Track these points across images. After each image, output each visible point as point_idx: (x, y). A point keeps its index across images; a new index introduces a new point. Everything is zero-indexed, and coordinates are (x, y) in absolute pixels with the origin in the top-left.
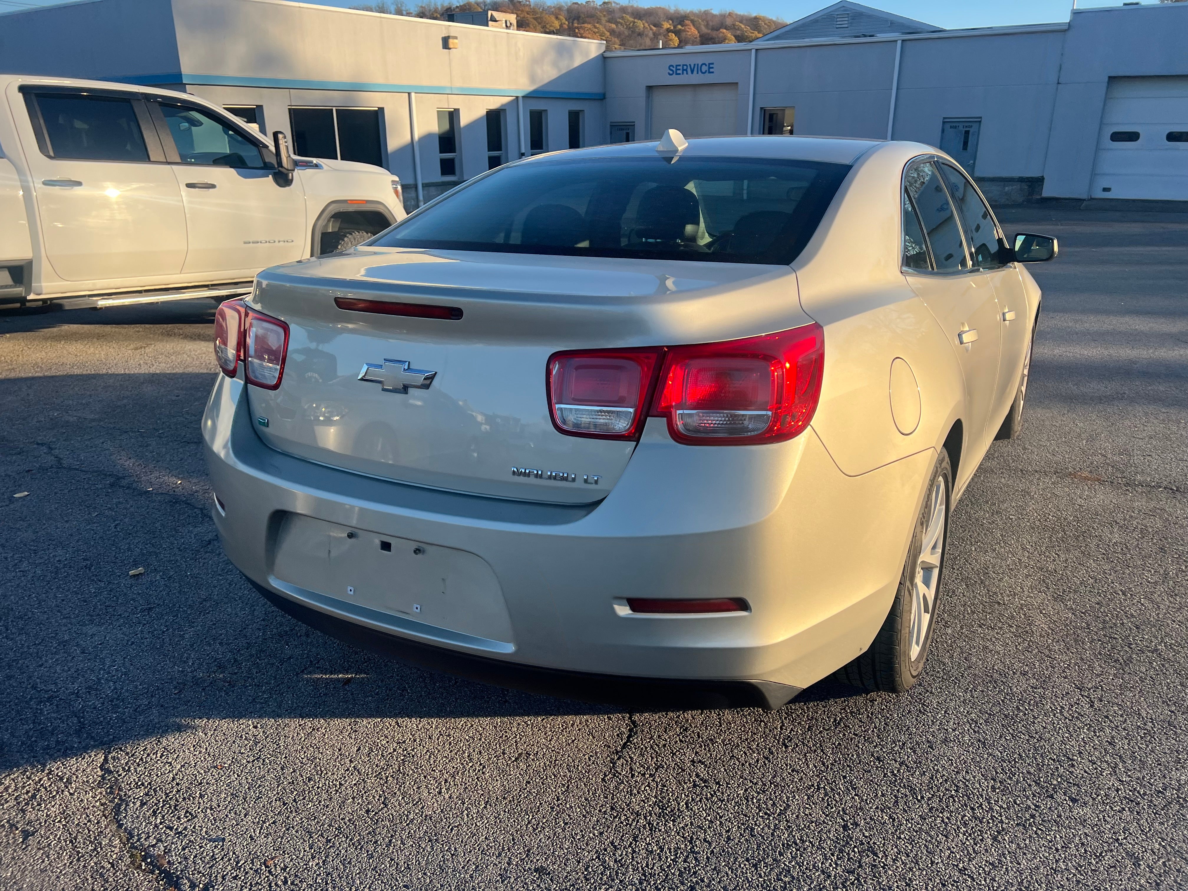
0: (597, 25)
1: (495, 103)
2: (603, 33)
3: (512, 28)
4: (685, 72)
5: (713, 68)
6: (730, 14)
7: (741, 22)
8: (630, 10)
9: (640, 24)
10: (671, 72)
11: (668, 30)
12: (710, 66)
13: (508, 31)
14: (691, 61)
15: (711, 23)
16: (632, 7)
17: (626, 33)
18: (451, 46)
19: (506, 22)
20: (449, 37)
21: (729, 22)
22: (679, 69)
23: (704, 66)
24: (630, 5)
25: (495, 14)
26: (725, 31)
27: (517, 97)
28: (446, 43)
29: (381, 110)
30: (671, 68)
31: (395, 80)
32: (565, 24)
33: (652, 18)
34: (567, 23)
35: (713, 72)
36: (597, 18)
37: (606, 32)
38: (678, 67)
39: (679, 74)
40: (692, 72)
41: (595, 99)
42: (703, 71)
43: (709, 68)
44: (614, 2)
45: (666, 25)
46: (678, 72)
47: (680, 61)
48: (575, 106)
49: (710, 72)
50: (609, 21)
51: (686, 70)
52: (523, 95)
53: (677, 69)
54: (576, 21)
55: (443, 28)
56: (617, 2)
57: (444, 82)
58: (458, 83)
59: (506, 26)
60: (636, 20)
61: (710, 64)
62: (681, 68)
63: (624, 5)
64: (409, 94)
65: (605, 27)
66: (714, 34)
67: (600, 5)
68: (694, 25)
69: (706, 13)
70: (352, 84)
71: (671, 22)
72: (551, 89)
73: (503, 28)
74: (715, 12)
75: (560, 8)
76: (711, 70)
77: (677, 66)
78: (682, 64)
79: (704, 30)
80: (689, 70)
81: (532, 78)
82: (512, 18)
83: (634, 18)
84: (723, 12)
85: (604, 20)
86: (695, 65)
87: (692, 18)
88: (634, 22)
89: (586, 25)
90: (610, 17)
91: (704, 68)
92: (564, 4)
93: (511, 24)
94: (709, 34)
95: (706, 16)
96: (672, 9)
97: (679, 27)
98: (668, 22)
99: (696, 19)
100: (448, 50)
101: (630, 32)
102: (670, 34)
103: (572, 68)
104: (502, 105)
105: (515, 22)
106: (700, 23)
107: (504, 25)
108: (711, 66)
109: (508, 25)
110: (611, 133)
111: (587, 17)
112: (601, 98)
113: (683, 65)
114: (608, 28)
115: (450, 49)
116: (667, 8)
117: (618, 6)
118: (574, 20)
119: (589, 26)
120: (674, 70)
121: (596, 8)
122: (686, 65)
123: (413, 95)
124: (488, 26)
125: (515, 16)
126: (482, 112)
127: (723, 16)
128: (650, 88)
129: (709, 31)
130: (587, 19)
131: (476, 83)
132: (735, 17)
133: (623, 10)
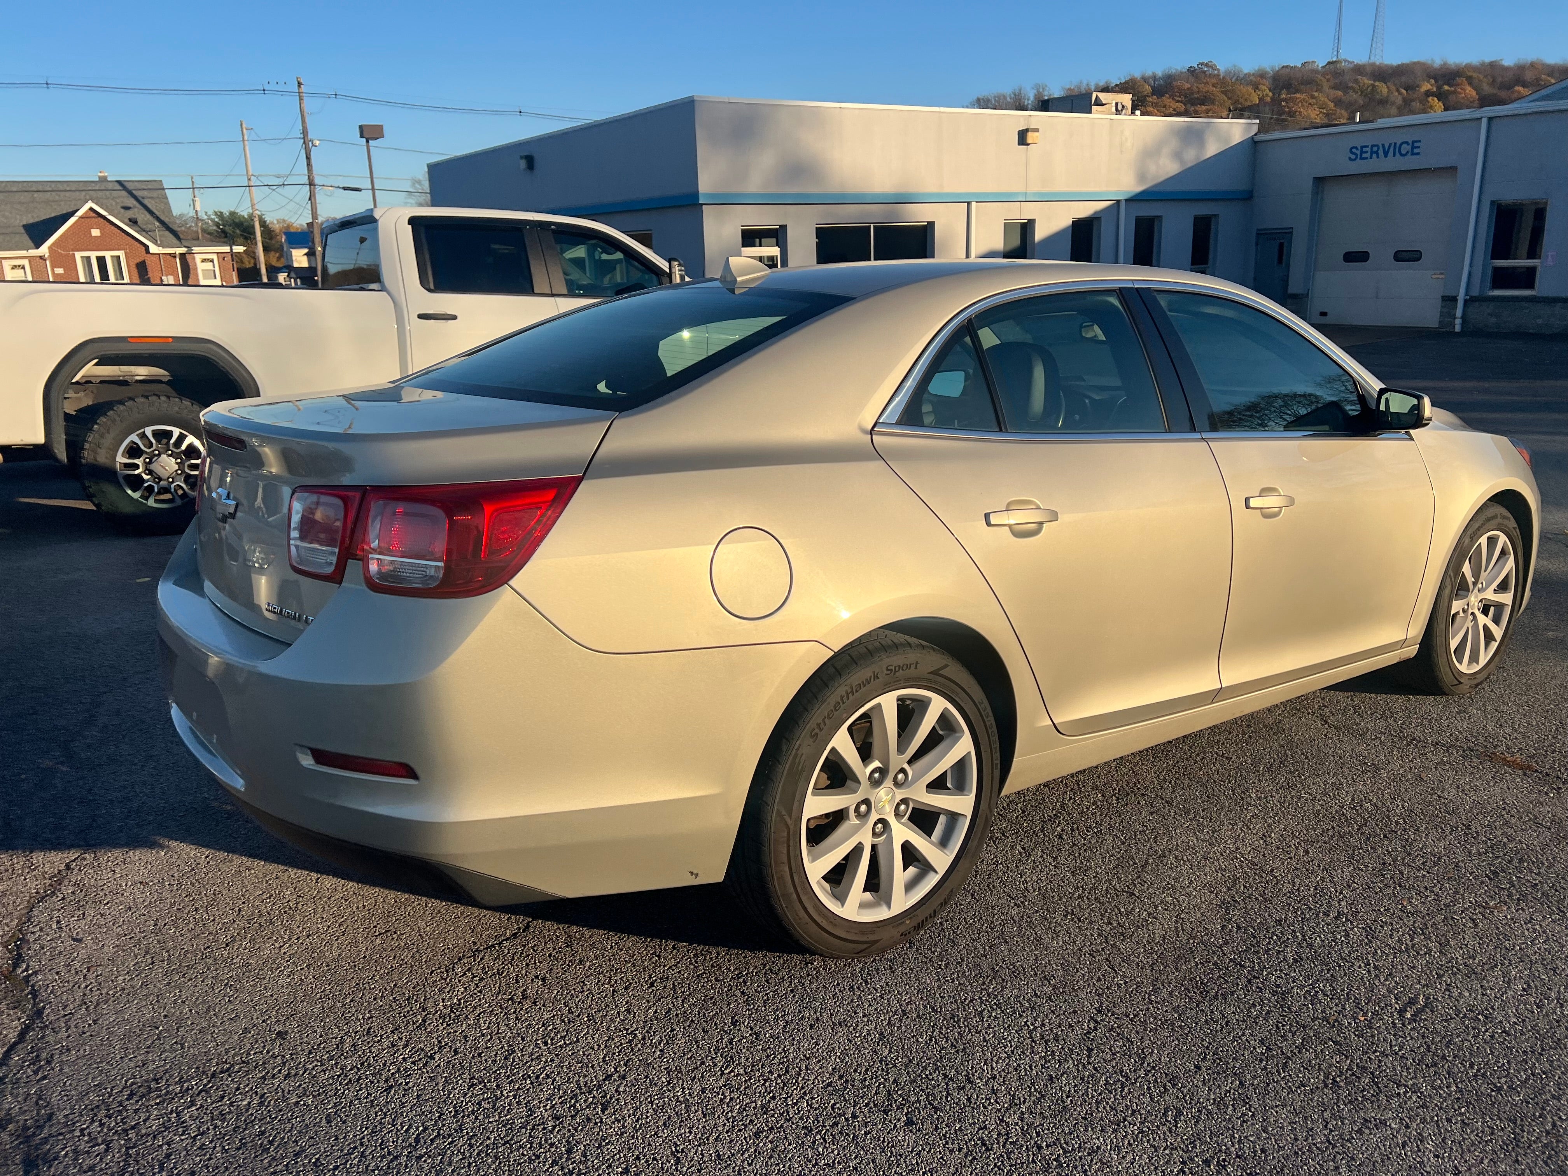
0: (1316, 94)
1: (1085, 210)
2: (1325, 103)
3: (1124, 112)
4: (1374, 156)
5: (1419, 147)
6: (1533, 65)
7: (1550, 74)
8: (1368, 70)
9: (1383, 89)
10: (1353, 157)
11: (1428, 94)
12: (1414, 145)
13: (1118, 117)
14: (1386, 139)
15: (1499, 80)
16: (1373, 64)
17: (1361, 102)
18: (1029, 141)
19: (1117, 104)
20: (1027, 130)
21: (1529, 76)
22: (1366, 152)
23: (1404, 146)
24: (1371, 61)
25: (1102, 96)
26: (1521, 89)
27: (1118, 201)
28: (1022, 138)
29: (931, 225)
30: (1354, 150)
31: (951, 187)
32: (1267, 95)
33: (1404, 79)
34: (1271, 94)
35: (1418, 154)
36: (1317, 85)
37: (1329, 103)
38: (1364, 149)
39: (1366, 158)
40: (1386, 154)
41: (1238, 199)
42: (1403, 152)
43: (1413, 148)
44: (1345, 61)
45: (1426, 86)
46: (1364, 155)
47: (1369, 140)
48: (1204, 210)
49: (1413, 154)
50: (1335, 87)
51: (1377, 153)
52: (1126, 197)
53: (1362, 152)
54: (1284, 91)
55: (1022, 119)
56: (1350, 60)
57: (1015, 187)
58: (1035, 187)
59: (1117, 109)
60: (1377, 84)
61: (1413, 142)
62: (1368, 149)
63: (1360, 63)
64: (969, 203)
65: (1328, 97)
66: (1503, 94)
67: (1324, 67)
68: (1470, 84)
69: (1493, 65)
70: (896, 195)
71: (1433, 81)
72: (1168, 189)
73: (1112, 114)
74: (1508, 62)
75: (1262, 75)
76: (1416, 151)
77: (1362, 147)
78: (1370, 144)
79: (1487, 89)
80: (1381, 152)
81: (1141, 177)
82: (1126, 99)
83: (1375, 81)
84: (1522, 62)
85: (1326, 86)
86: (1390, 145)
87: (1469, 74)
88: (1374, 86)
89: (1298, 95)
90: (1337, 81)
91: (1405, 148)
92: (1268, 70)
93: (1123, 107)
94: (1495, 95)
95: (1493, 69)
96: (1438, 62)
97: (1446, 87)
98: (1428, 82)
99: (1475, 75)
100: (1025, 147)
101: (1367, 100)
102: (1430, 99)
103: (1203, 159)
104: (1096, 213)
105: (1129, 105)
106: (1480, 81)
107: (1114, 109)
108: (1416, 144)
109: (1120, 108)
110: (1257, 244)
111: (1302, 84)
112: (1247, 197)
113: (1373, 146)
114: (1332, 97)
115: (1028, 145)
116: (1429, 62)
117: (1351, 66)
118: (1281, 90)
119: (1303, 96)
120: (1358, 153)
121: (1315, 71)
122: (1377, 146)
123: (974, 204)
124: (1090, 112)
125: (1131, 96)
126: (1066, 222)
127: (1521, 68)
128: (1319, 181)
129: (1496, 91)
130: (1302, 87)
131: (1060, 186)
132: (1540, 68)
133: (1359, 70)
